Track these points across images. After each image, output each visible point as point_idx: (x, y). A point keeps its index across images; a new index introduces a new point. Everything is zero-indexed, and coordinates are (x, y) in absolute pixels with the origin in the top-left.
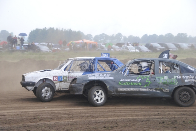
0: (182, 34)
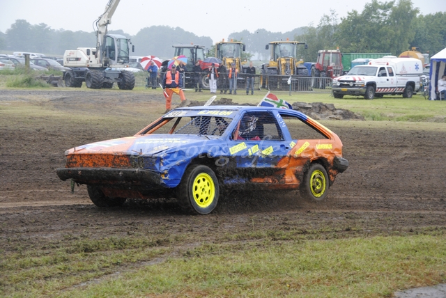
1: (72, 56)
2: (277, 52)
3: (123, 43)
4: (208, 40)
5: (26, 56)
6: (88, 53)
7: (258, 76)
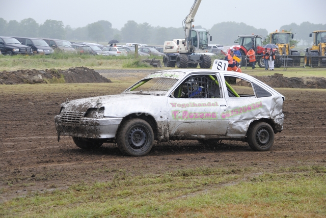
0: (54, 22)
1: (168, 45)
2: (319, 38)
3: (204, 35)
4: (265, 31)
5: (136, 46)
6: (178, 43)
7: (303, 57)
